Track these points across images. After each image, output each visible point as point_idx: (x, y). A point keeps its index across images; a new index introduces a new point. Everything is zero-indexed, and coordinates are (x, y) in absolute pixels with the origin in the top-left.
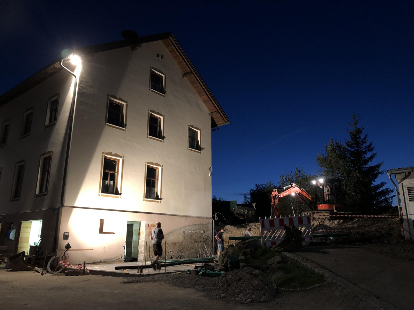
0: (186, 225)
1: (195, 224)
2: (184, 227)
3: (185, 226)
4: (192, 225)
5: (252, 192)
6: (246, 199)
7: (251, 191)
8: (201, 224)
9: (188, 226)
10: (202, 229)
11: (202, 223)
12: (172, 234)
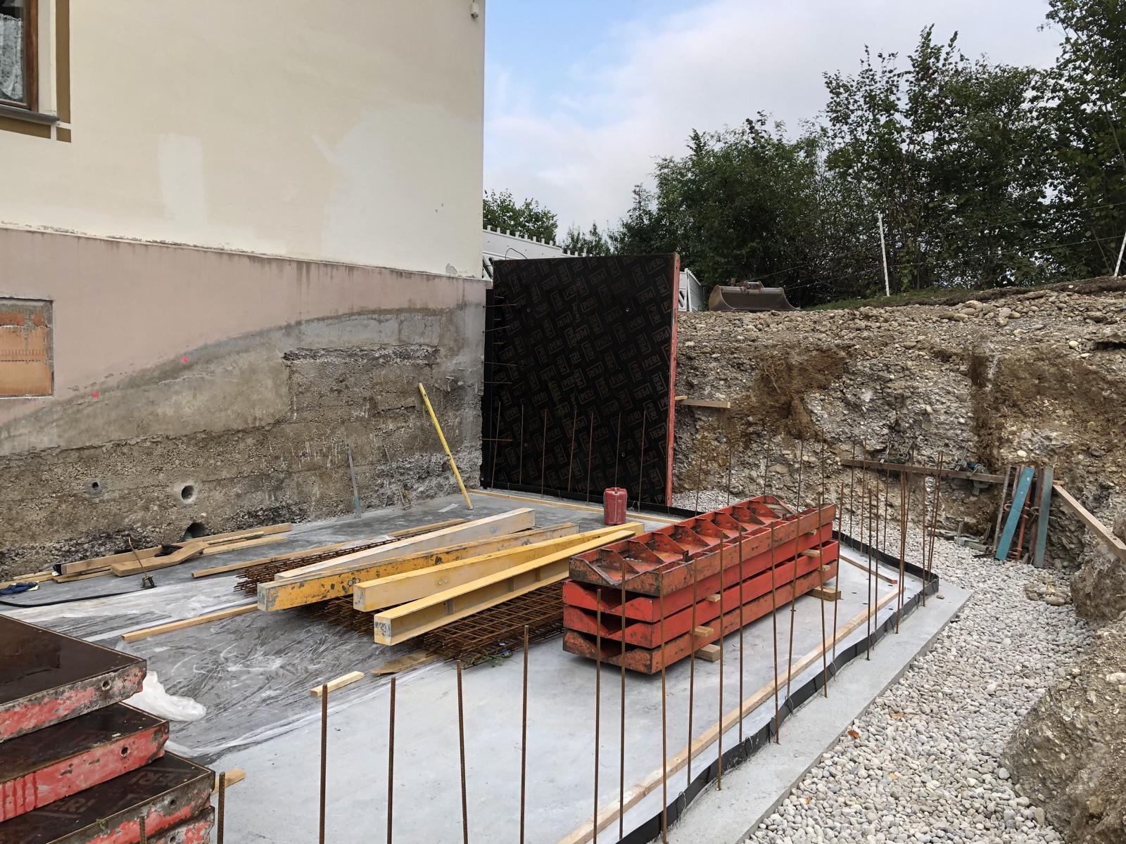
0: (304, 317)
1: (374, 312)
2: (289, 327)
3: (299, 323)
4: (352, 314)
5: (666, 171)
6: (640, 202)
7: (662, 167)
8: (410, 310)
9: (318, 319)
10: (422, 341)
11: (418, 307)
12: (187, 375)
